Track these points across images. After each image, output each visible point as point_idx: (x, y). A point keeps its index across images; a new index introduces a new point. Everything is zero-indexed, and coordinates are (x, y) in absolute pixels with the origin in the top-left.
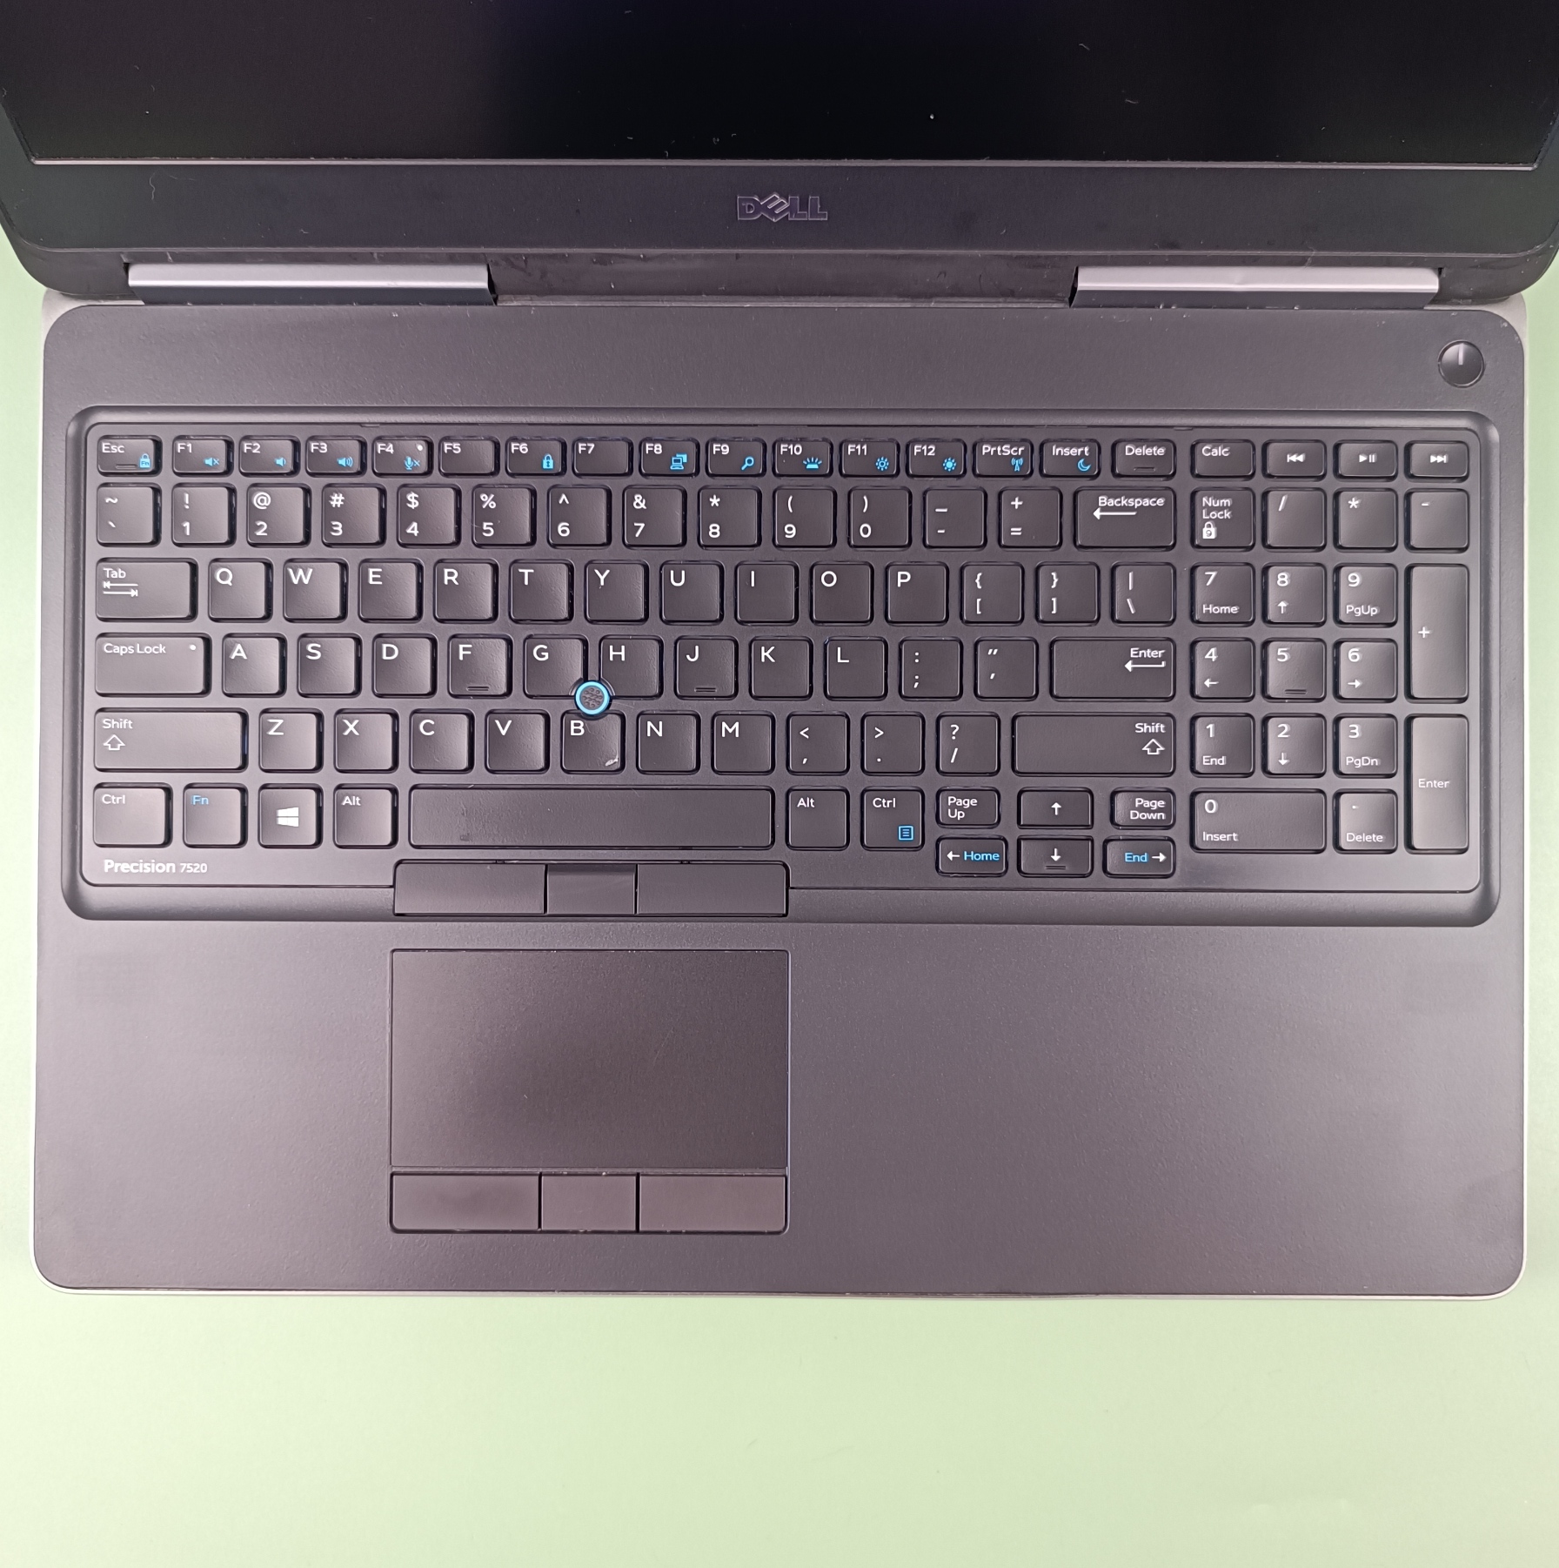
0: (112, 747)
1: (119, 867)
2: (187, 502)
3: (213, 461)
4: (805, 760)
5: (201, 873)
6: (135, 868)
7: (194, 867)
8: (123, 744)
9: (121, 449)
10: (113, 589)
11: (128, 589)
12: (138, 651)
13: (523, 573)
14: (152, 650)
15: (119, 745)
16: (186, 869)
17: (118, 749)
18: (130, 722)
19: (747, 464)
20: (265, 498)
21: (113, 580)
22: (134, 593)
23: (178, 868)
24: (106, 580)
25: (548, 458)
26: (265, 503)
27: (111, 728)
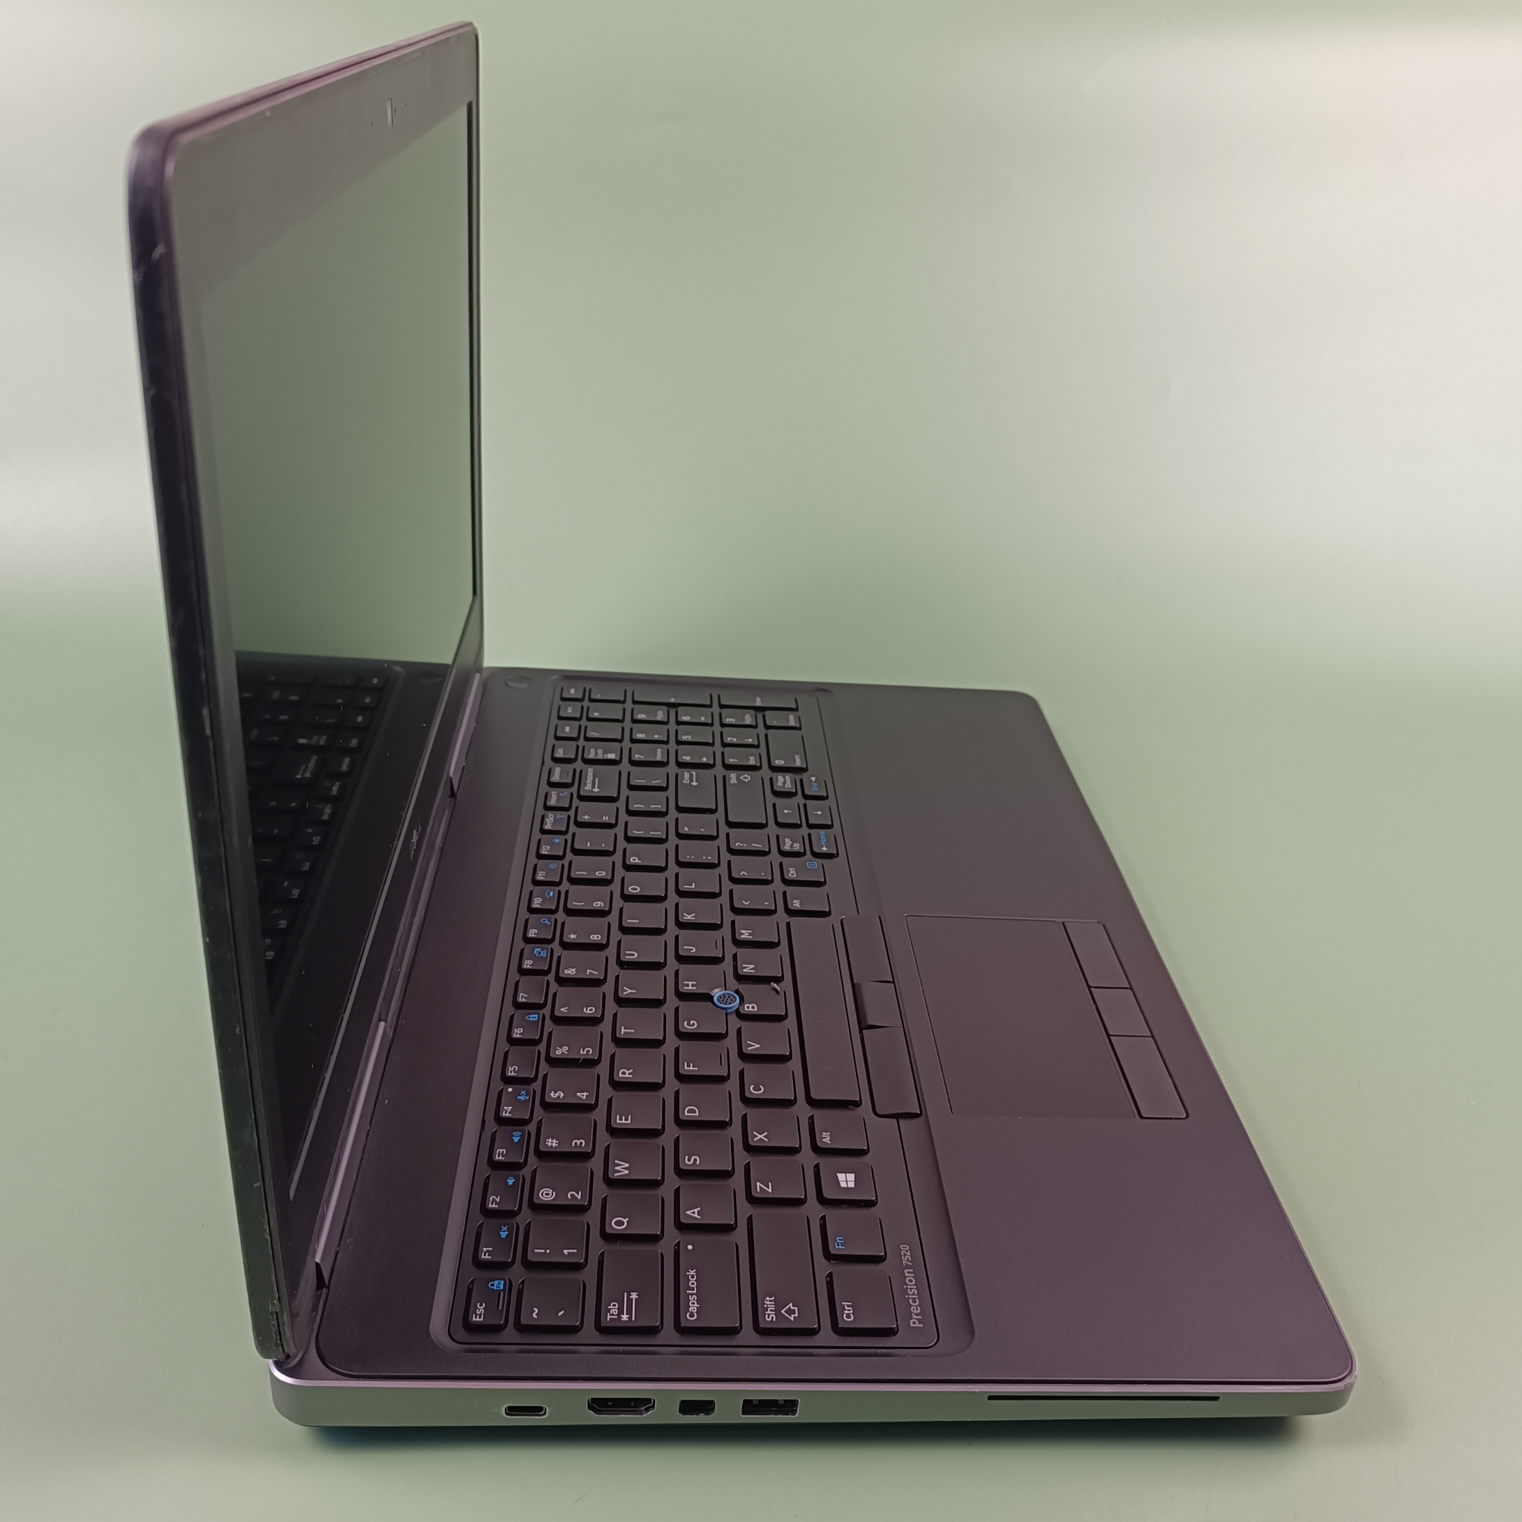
0: (795, 1314)
1: (916, 1314)
2: (543, 1251)
3: (504, 1231)
4: (766, 903)
5: (910, 1249)
6: (914, 1302)
7: (905, 1255)
8: (791, 1304)
9: (481, 1305)
10: (629, 1312)
11: (630, 1301)
12: (695, 1292)
13: (624, 1032)
14: (693, 1280)
15: (792, 1308)
16: (908, 1261)
17: (796, 1308)
18: (768, 1298)
19: (547, 922)
20: (545, 1193)
21: (621, 1312)
22: (634, 1296)
23: (907, 1267)
24: (620, 1318)
25: (529, 1018)
26: (551, 1193)
27: (775, 1314)
